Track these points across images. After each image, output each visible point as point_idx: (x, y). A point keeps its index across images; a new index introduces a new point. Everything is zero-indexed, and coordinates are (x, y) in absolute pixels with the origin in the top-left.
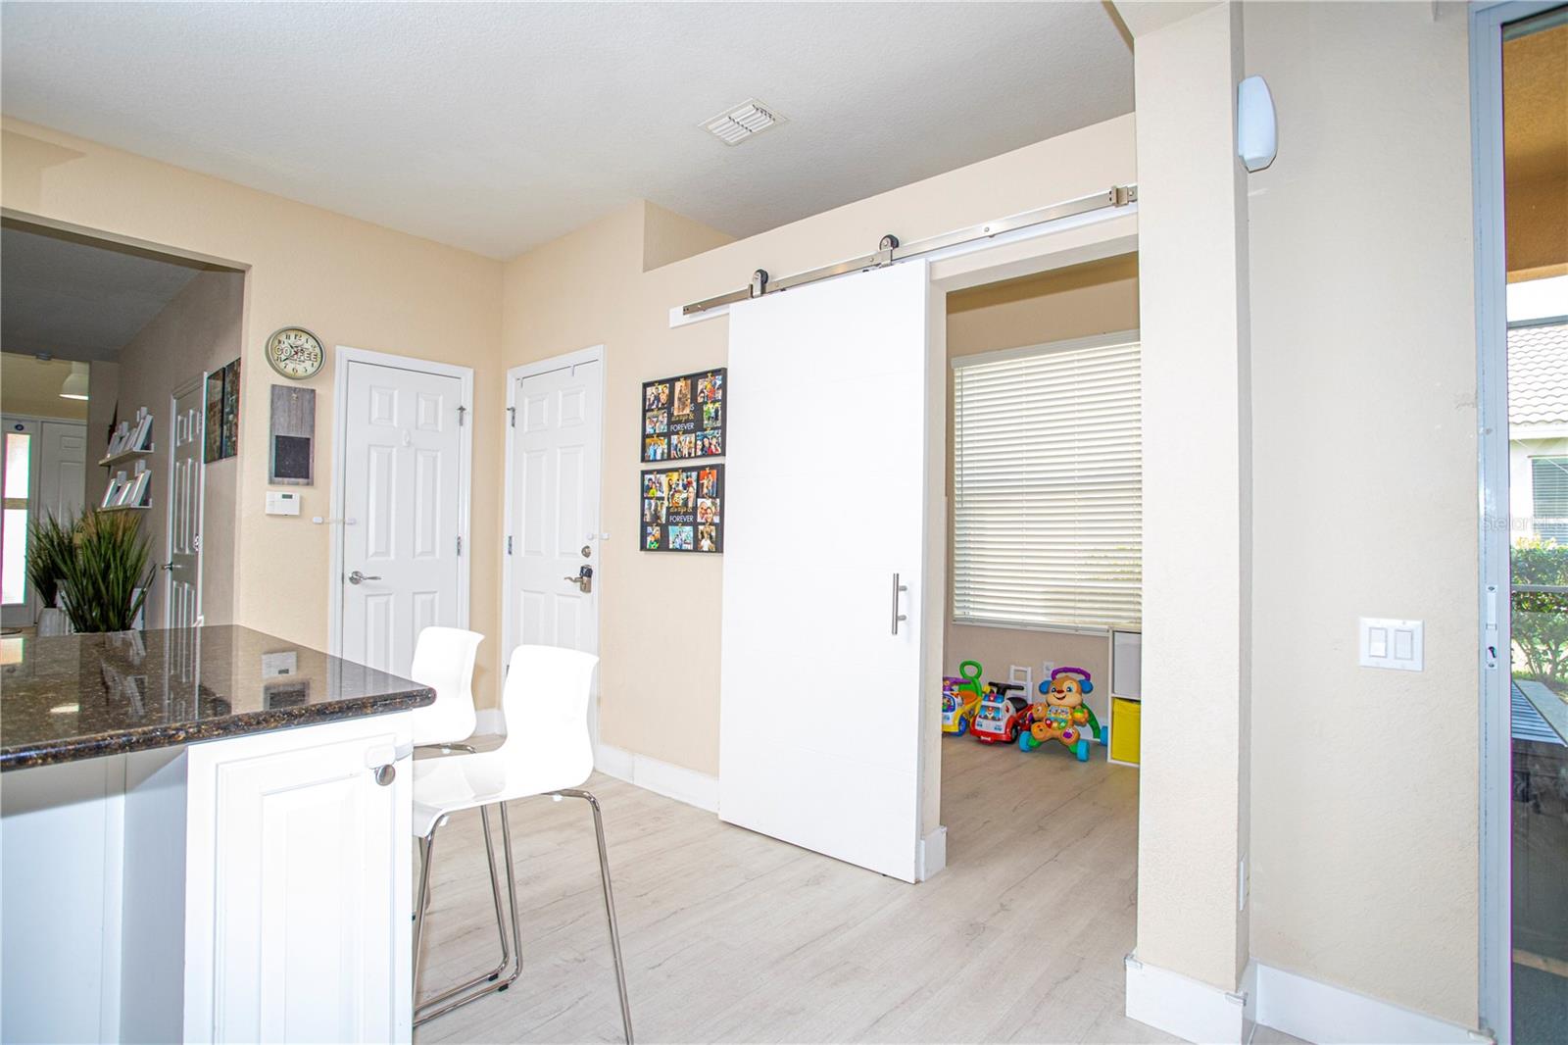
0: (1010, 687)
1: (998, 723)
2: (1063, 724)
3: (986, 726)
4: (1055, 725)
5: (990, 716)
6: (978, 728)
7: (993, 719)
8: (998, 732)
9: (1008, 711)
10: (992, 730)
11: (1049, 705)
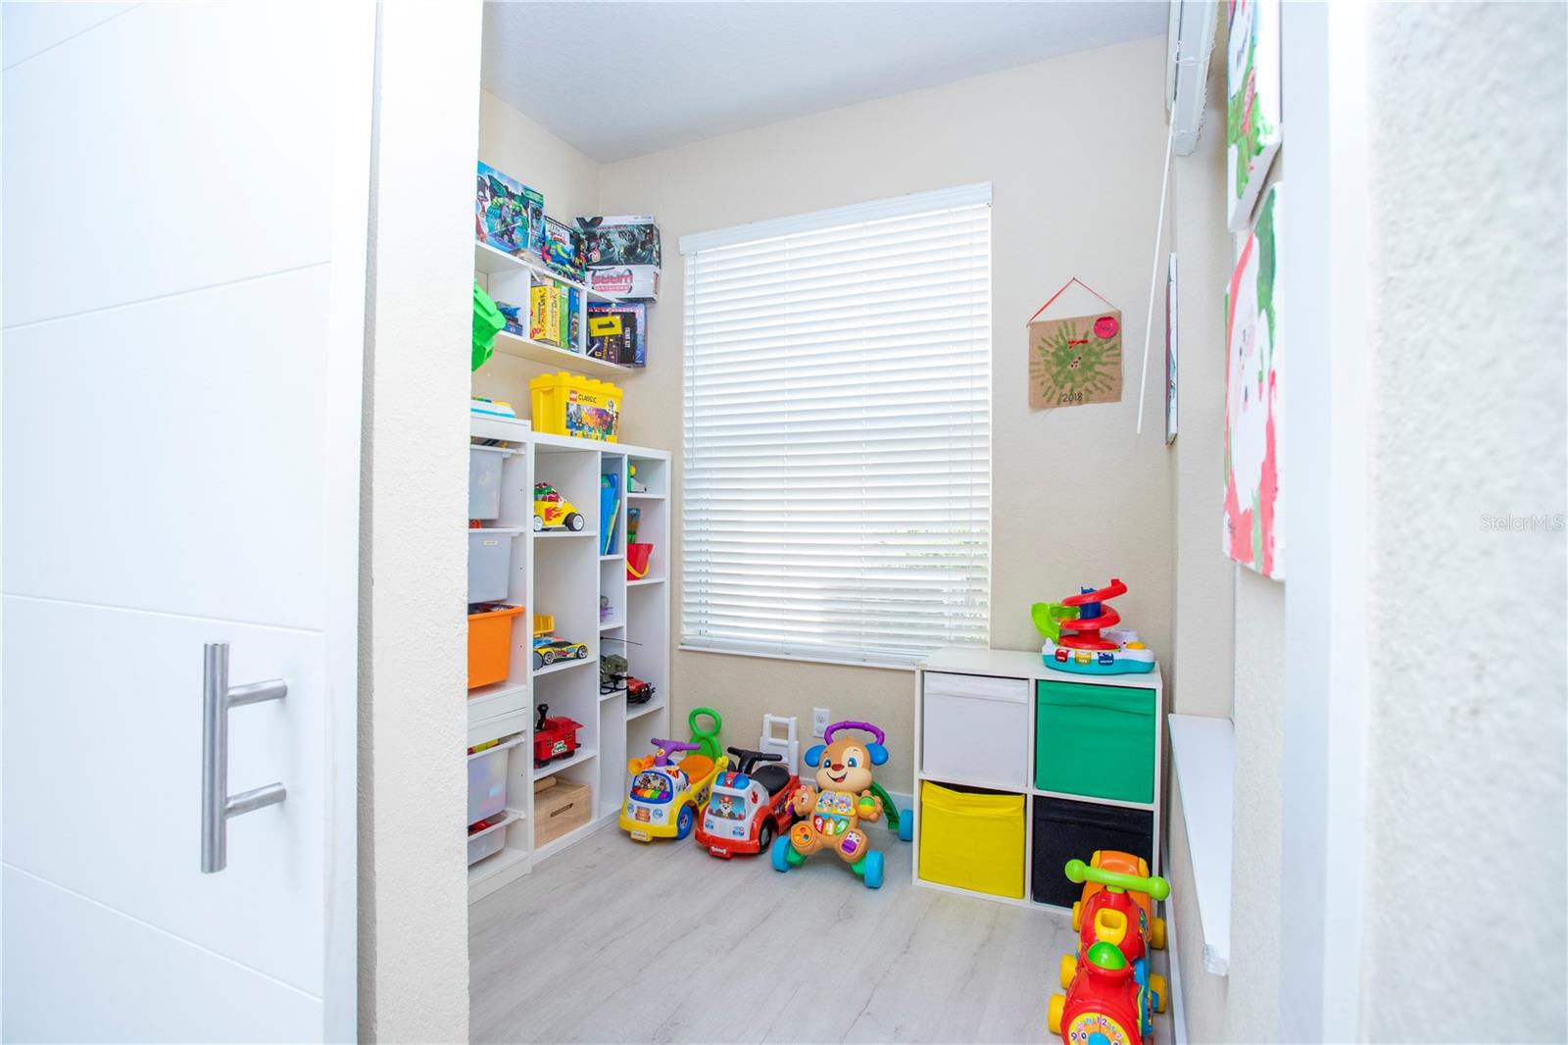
0: (760, 757)
1: (739, 823)
2: (842, 826)
3: (720, 827)
4: (830, 827)
5: (726, 812)
6: (706, 830)
7: (732, 816)
8: (738, 838)
9: (755, 800)
10: (728, 836)
11: (820, 790)
